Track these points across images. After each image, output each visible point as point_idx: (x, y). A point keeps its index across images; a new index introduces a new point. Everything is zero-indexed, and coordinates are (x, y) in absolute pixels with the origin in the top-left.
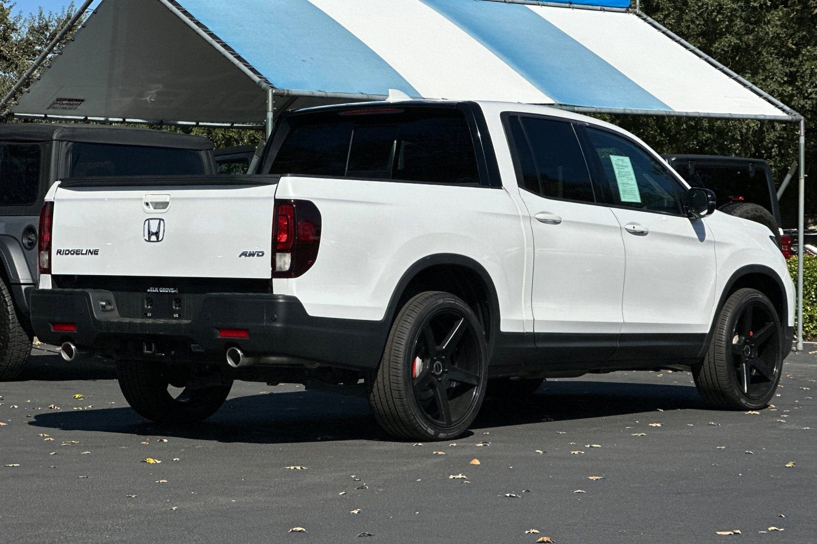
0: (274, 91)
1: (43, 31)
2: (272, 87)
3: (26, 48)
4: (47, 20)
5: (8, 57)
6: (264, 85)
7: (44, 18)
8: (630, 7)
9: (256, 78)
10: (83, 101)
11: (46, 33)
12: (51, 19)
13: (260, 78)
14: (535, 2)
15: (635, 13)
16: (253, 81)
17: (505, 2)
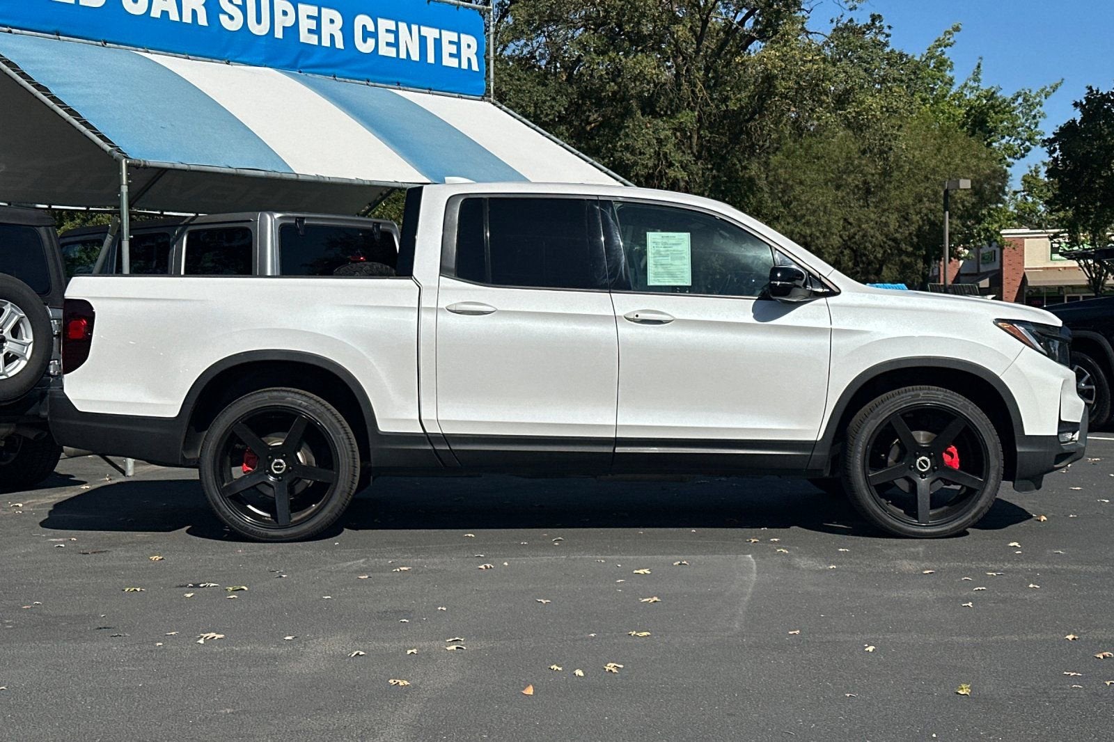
0: (128, 162)
2: (126, 157)
6: (116, 154)
8: (485, 95)
9: (107, 147)
13: (112, 146)
14: (397, 87)
15: (490, 101)
16: (103, 150)
17: (368, 85)
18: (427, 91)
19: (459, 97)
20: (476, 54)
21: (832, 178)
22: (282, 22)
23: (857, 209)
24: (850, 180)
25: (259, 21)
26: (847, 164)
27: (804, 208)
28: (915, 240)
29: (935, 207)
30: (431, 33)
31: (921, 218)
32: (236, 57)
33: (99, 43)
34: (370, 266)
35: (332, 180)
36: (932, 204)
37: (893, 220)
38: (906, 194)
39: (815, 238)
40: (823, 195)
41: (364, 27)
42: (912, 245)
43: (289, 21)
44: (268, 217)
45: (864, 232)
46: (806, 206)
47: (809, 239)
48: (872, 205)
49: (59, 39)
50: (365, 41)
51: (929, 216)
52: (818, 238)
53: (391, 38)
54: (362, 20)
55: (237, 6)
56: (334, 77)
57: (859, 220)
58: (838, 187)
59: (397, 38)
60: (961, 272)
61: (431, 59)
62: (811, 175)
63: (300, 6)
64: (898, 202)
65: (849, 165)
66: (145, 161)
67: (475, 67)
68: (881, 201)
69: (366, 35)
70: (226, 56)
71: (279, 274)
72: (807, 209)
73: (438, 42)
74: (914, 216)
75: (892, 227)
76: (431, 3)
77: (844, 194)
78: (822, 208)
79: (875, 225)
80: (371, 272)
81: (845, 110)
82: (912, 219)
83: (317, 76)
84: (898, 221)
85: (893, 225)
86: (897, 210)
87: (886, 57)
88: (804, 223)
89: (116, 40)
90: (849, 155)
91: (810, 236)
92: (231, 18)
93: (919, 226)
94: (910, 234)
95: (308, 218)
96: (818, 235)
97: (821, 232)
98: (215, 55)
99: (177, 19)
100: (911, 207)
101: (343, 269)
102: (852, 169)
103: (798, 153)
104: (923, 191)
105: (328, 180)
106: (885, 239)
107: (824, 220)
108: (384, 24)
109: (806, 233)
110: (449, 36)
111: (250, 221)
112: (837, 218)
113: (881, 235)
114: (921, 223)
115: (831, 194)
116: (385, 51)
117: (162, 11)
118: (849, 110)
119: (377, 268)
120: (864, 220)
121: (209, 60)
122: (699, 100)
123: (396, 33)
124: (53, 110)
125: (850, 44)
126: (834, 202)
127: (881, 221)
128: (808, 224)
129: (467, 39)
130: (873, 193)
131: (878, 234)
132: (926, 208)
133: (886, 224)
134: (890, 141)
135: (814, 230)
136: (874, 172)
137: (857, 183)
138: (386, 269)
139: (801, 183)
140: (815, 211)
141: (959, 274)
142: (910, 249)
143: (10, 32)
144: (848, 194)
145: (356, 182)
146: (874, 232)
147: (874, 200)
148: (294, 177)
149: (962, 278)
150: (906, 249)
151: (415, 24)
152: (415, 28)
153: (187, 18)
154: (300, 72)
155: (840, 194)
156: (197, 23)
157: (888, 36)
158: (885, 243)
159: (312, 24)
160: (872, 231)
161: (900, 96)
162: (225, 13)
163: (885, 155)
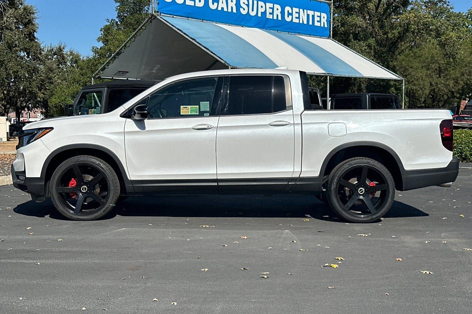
0: (231, 67)
1: (51, 51)
2: (230, 65)
3: (46, 56)
6: (227, 64)
7: (52, 47)
8: (329, 37)
10: (128, 72)
12: (54, 47)
14: (298, 34)
15: (331, 39)
16: (222, 63)
17: (289, 34)
18: (309, 36)
19: (320, 38)
20: (326, 20)
21: (425, 65)
22: (261, 10)
23: (436, 79)
24: (433, 66)
25: (253, 10)
26: (432, 59)
27: (413, 78)
28: (461, 92)
29: (470, 78)
30: (311, 13)
31: (464, 82)
32: (245, 24)
33: (201, 20)
36: (468, 77)
37: (451, 83)
38: (457, 72)
39: (418, 91)
40: (421, 72)
41: (288, 11)
42: (460, 93)
43: (263, 10)
45: (439, 88)
46: (414, 77)
47: (415, 91)
48: (442, 77)
49: (188, 19)
50: (288, 17)
51: (467, 82)
52: (419, 91)
53: (297, 15)
54: (288, 9)
55: (246, 4)
56: (277, 31)
57: (437, 83)
58: (428, 69)
59: (299, 15)
60: (467, 105)
61: (311, 23)
62: (416, 64)
63: (267, 4)
64: (454, 75)
65: (433, 60)
66: (236, 67)
67: (326, 26)
68: (446, 75)
69: (289, 14)
70: (241, 24)
72: (414, 78)
73: (313, 16)
74: (460, 82)
75: (451, 86)
76: (311, 1)
77: (430, 72)
78: (421, 78)
79: (444, 85)
81: (440, 38)
82: (460, 83)
83: (272, 31)
84: (454, 84)
85: (451, 85)
86: (454, 79)
87: (457, 15)
88: (413, 84)
89: (206, 19)
90: (433, 56)
91: (416, 89)
92: (244, 9)
93: (463, 86)
94: (458, 89)
96: (419, 89)
97: (420, 88)
98: (238, 24)
99: (226, 10)
100: (459, 78)
102: (434, 62)
103: (411, 55)
104: (464, 71)
106: (448, 91)
107: (422, 83)
108: (295, 10)
109: (414, 88)
110: (317, 14)
112: (427, 82)
113: (446, 89)
114: (463, 84)
115: (425, 71)
116: (296, 21)
117: (222, 8)
118: (442, 38)
120: (439, 83)
121: (236, 26)
122: (377, 34)
123: (299, 13)
124: (199, 47)
125: (441, 10)
126: (426, 76)
127: (446, 84)
128: (414, 85)
129: (324, 15)
130: (443, 72)
131: (445, 89)
132: (466, 78)
133: (449, 85)
134: (456, 50)
135: (417, 87)
136: (443, 63)
137: (436, 67)
139: (411, 68)
140: (418, 79)
141: (466, 106)
142: (458, 95)
143: (173, 17)
144: (432, 72)
146: (443, 88)
147: (443, 75)
149: (467, 107)
150: (456, 95)
151: (305, 9)
152: (305, 11)
153: (230, 10)
154: (266, 29)
155: (428, 72)
156: (233, 12)
157: (448, 5)
158: (448, 93)
159: (271, 11)
160: (442, 88)
161: (464, 32)
162: (242, 7)
163: (454, 56)
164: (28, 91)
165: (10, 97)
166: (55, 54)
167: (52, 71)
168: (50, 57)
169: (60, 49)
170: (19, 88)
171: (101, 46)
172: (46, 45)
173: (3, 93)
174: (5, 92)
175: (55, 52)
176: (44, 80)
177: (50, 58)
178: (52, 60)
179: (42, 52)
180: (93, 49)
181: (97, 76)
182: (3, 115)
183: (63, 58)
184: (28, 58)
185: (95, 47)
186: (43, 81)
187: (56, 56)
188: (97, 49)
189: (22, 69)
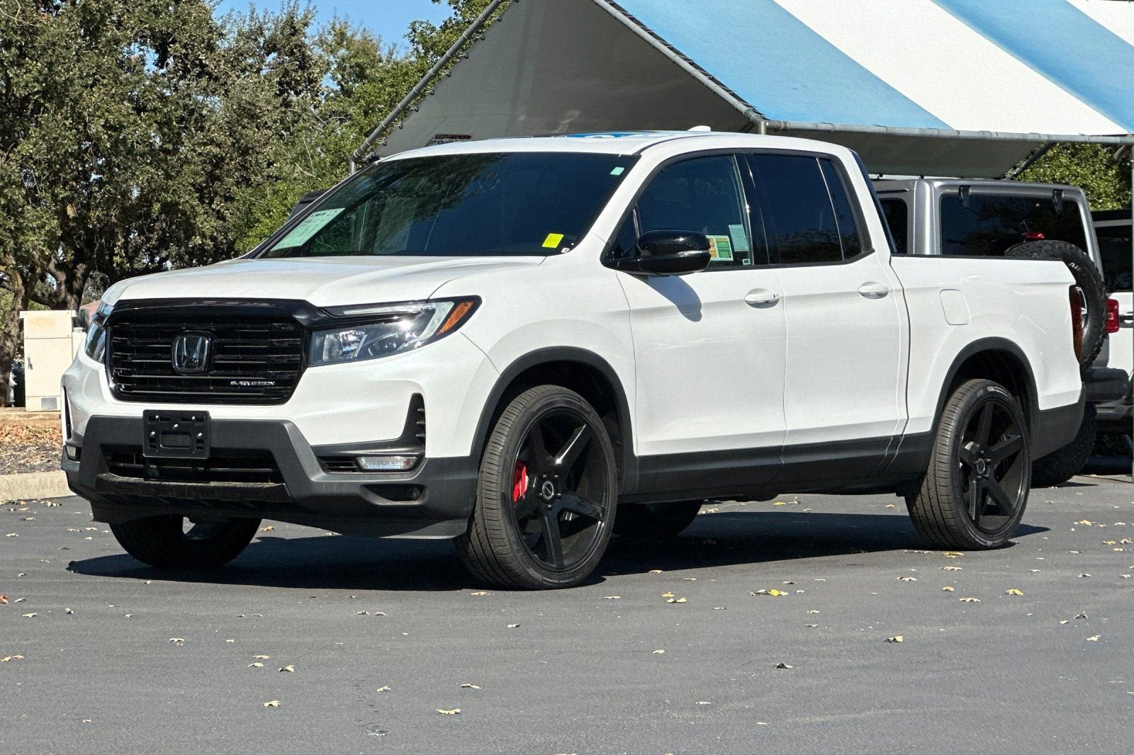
0: (767, 124)
1: (256, 37)
2: (764, 119)
3: (236, 59)
4: (262, 20)
5: (214, 74)
6: (753, 116)
7: (257, 18)
9: (743, 108)
10: (469, 137)
11: (259, 39)
12: (267, 20)
13: (747, 106)
16: (737, 110)
34: (1051, 245)
35: (1001, 136)
44: (927, 186)
66: (785, 123)
71: (939, 254)
80: (1051, 253)
95: (975, 186)
101: (1016, 249)
105: (995, 136)
111: (905, 191)
119: (1060, 248)
138: (1071, 248)
145: (1030, 137)
148: (955, 134)
164: (157, 207)
165: (90, 233)
166: (271, 47)
167: (253, 117)
168: (250, 61)
169: (292, 28)
170: (125, 194)
171: (446, 18)
172: (232, 10)
173: (62, 214)
174: (70, 211)
175: (273, 38)
176: (223, 159)
177: (251, 66)
178: (259, 70)
179: (217, 43)
180: (414, 30)
181: (367, 157)
182: (62, 306)
183: (304, 64)
184: (162, 68)
185: (422, 23)
186: (218, 162)
187: (274, 55)
188: (428, 32)
189: (139, 114)
